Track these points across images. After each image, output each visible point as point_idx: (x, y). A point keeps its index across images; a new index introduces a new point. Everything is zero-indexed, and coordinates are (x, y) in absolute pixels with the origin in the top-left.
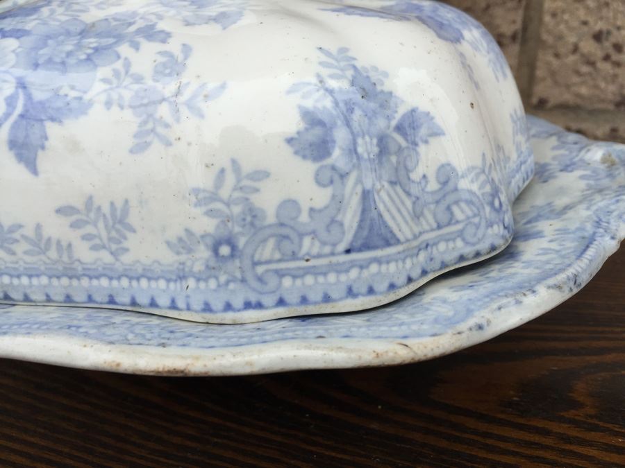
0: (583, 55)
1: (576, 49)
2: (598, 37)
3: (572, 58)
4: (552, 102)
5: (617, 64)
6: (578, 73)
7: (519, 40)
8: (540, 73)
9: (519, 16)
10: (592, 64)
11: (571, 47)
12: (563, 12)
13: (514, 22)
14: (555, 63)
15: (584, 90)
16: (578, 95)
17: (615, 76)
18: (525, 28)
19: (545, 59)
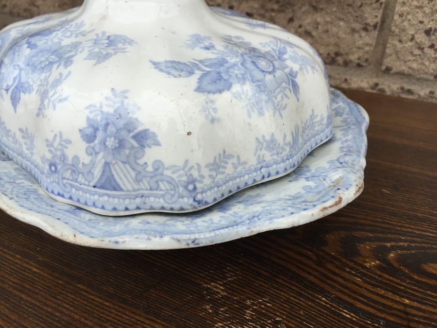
0: (417, 43)
2: (428, 32)
4: (394, 70)
6: (412, 53)
7: (378, 28)
9: (380, 14)
11: (410, 37)
12: (408, 14)
13: (376, 16)
15: (414, 65)
16: (410, 68)
18: (383, 21)
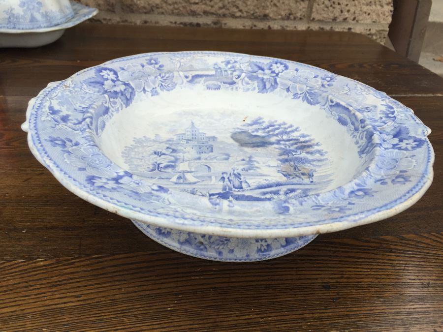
1: (323, 3)
3: (323, 6)
5: (334, 8)
8: (314, 10)
10: (327, 7)
14: (318, 7)
17: (333, 11)
19: (315, 5)
